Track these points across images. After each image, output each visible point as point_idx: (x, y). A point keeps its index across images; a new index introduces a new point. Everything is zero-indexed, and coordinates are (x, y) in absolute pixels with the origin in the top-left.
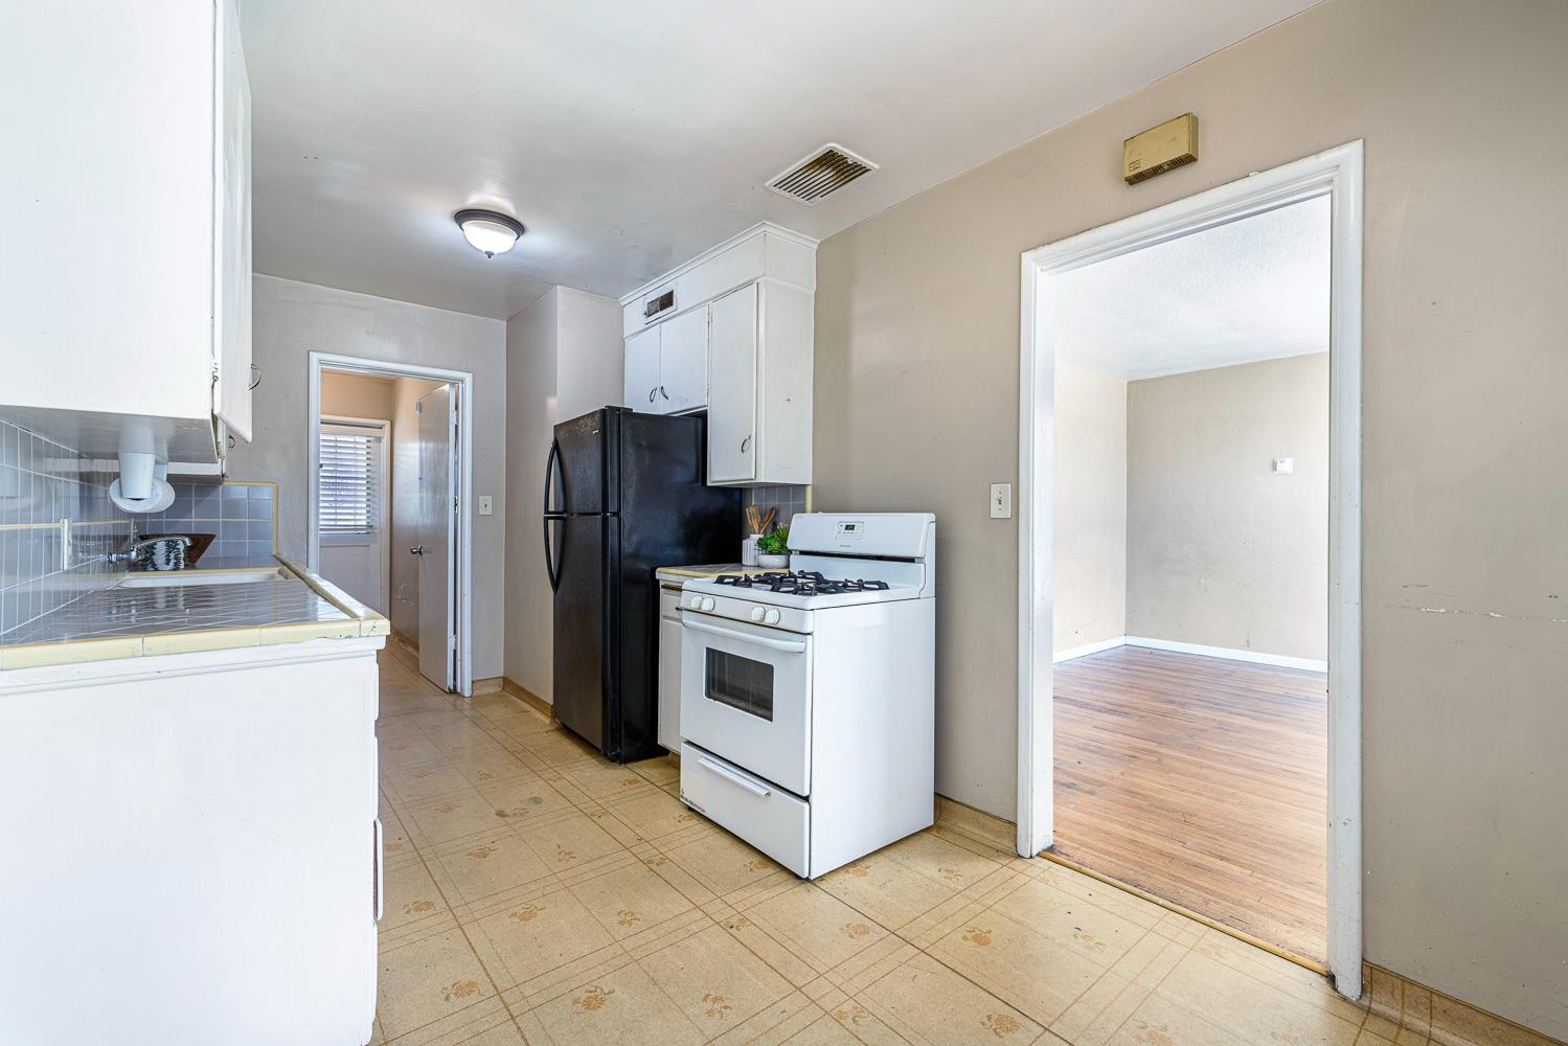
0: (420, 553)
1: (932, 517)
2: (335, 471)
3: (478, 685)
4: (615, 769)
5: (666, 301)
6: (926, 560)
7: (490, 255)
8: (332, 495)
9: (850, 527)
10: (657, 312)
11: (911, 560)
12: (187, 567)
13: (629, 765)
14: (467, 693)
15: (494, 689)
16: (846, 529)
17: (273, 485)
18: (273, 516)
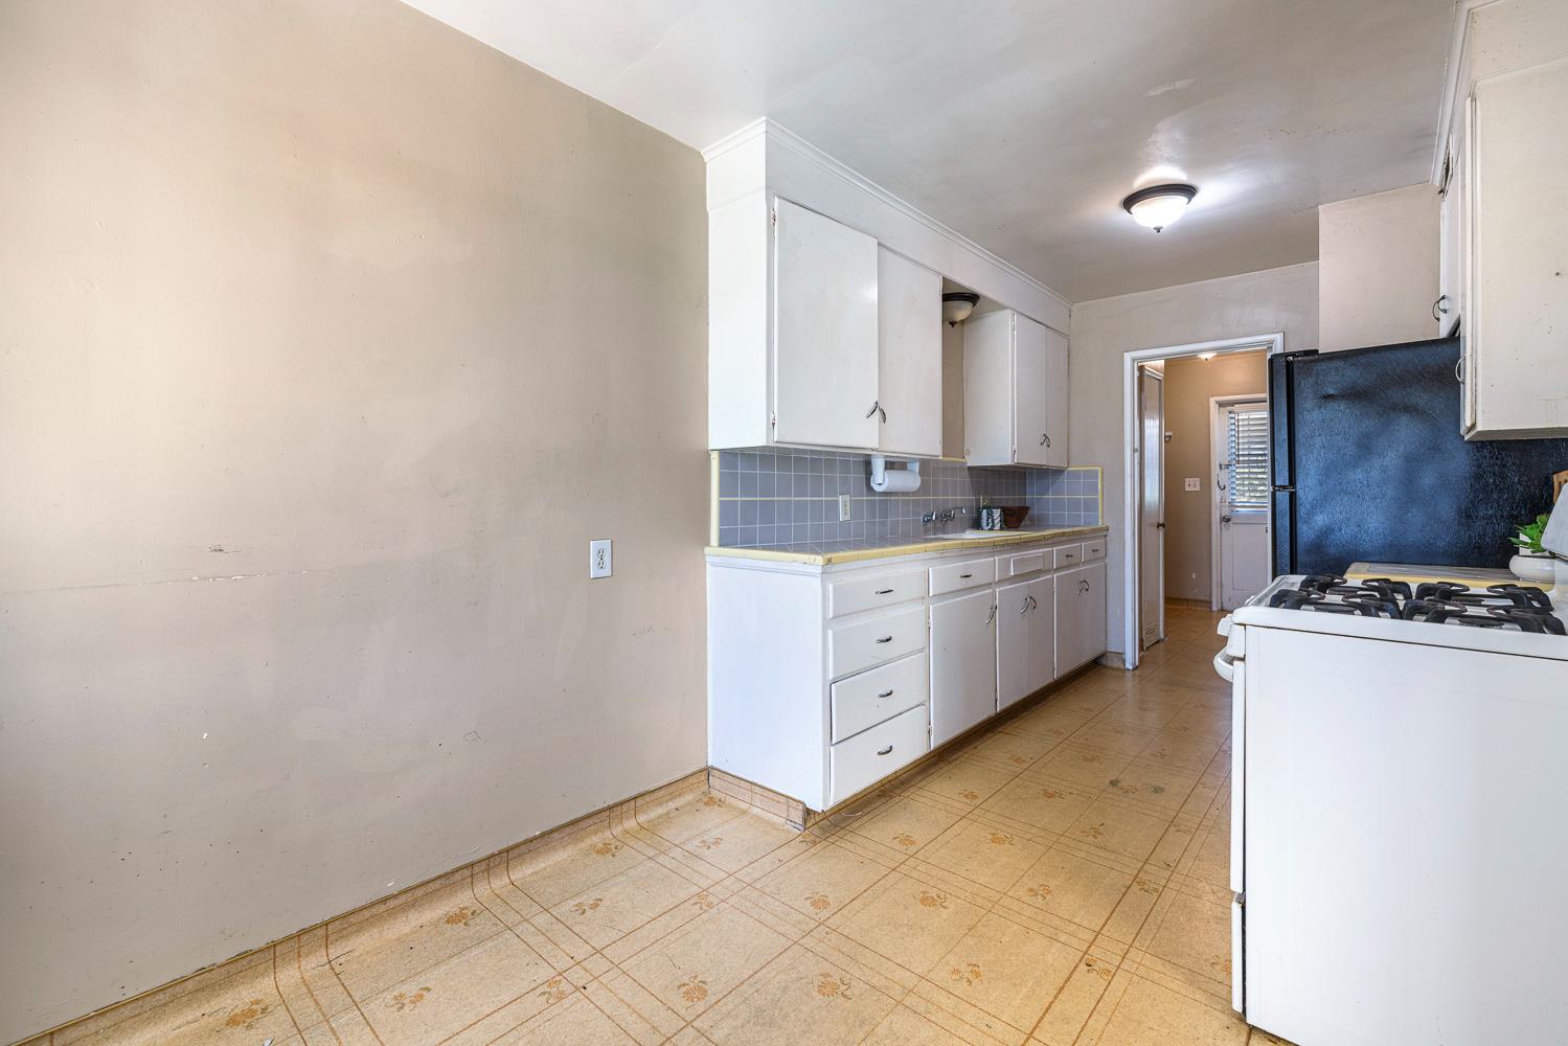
5: (1447, 166)
7: (1158, 230)
10: (1446, 184)
12: (1002, 527)
17: (1100, 469)
18: (1100, 493)
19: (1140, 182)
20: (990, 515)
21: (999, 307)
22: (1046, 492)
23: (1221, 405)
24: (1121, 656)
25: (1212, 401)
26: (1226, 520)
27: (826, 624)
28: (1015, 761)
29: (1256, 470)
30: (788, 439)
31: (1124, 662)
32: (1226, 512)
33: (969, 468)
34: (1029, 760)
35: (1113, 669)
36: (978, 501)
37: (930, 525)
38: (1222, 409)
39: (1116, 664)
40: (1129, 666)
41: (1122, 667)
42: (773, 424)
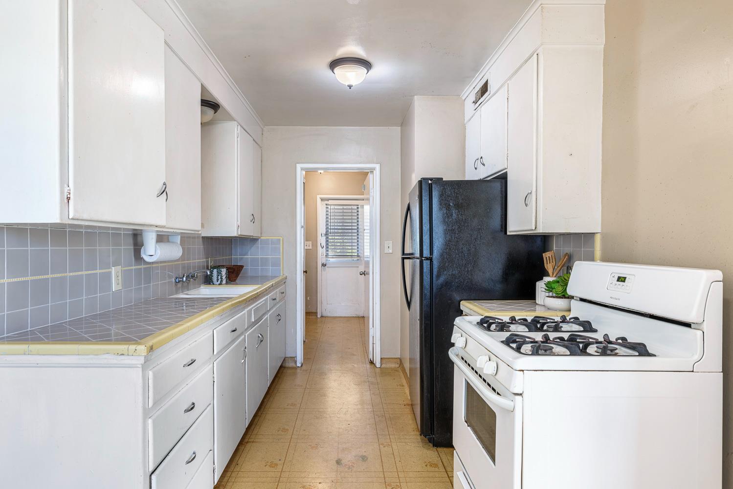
0: (364, 274)
1: (718, 275)
2: (343, 226)
3: (384, 361)
4: (428, 449)
5: (484, 89)
6: (705, 327)
7: (350, 87)
8: (341, 239)
9: (621, 279)
10: (480, 99)
11: (688, 325)
12: (227, 283)
13: (439, 449)
14: (378, 365)
15: (393, 365)
16: (618, 280)
17: (281, 238)
18: (281, 254)
19: (341, 53)
20: (219, 273)
21: (232, 119)
22: (246, 254)
23: (322, 200)
24: (294, 359)
25: (319, 197)
26: (324, 265)
27: (147, 413)
28: (270, 466)
29: (338, 237)
30: (85, 217)
31: (296, 362)
32: (324, 262)
33: (202, 237)
34: (279, 462)
35: (287, 368)
36: (207, 262)
37: (180, 285)
38: (322, 202)
39: (291, 364)
40: (299, 365)
41: (294, 366)
42: (69, 199)
